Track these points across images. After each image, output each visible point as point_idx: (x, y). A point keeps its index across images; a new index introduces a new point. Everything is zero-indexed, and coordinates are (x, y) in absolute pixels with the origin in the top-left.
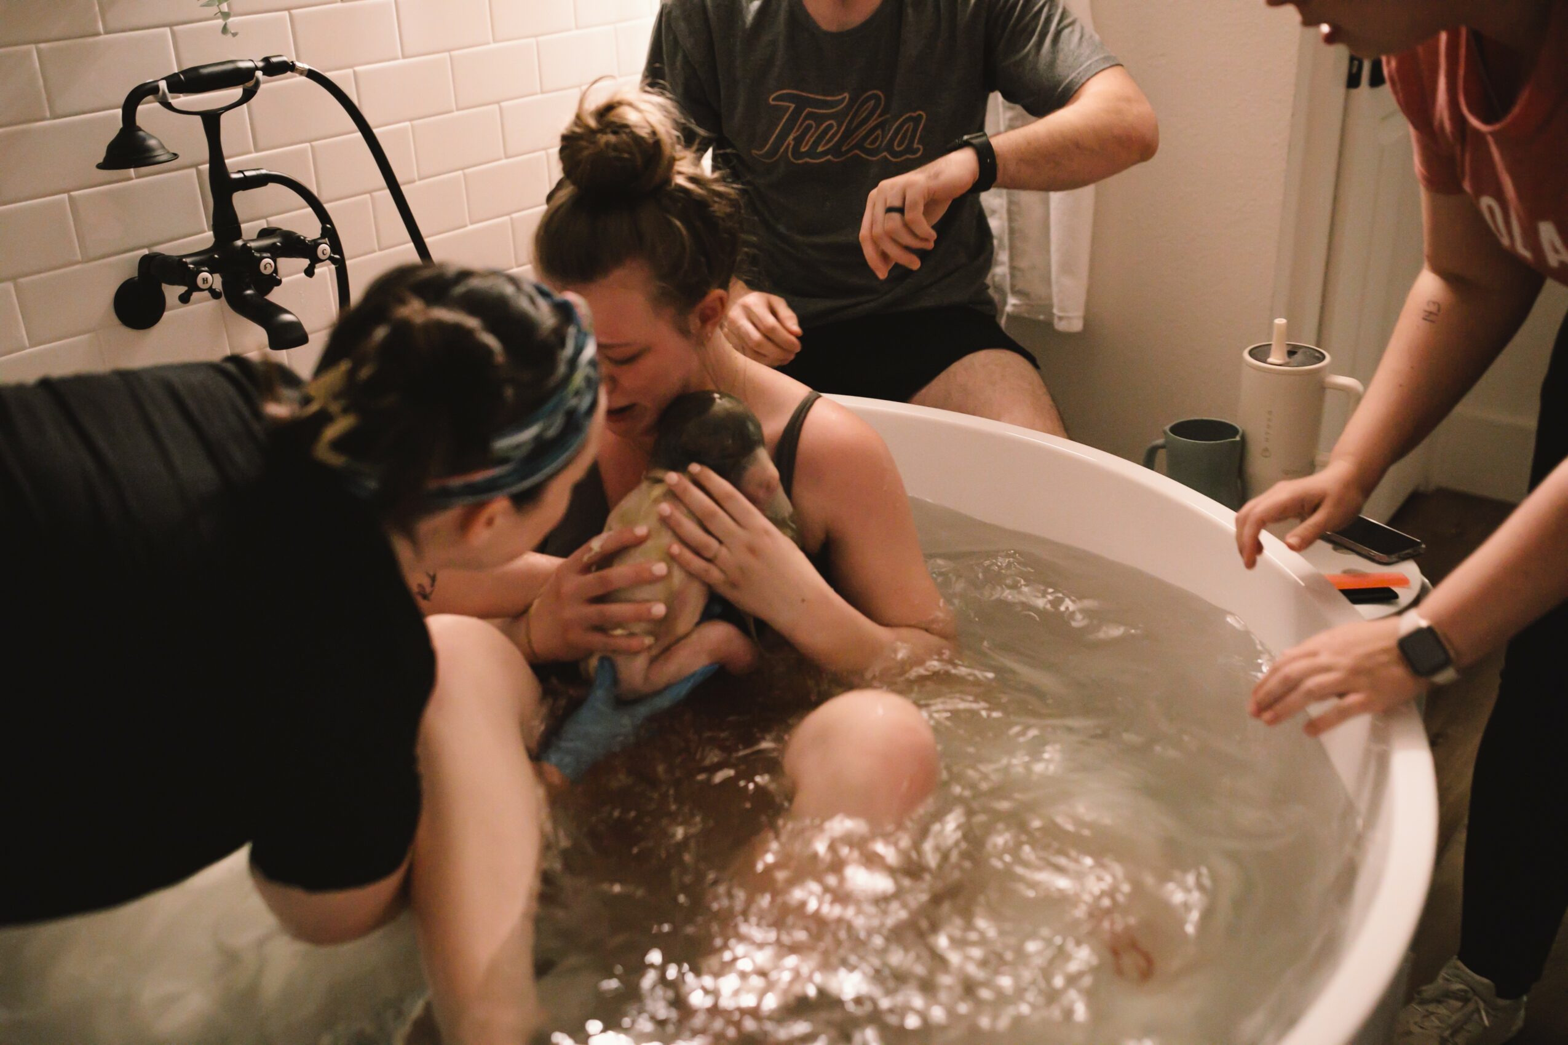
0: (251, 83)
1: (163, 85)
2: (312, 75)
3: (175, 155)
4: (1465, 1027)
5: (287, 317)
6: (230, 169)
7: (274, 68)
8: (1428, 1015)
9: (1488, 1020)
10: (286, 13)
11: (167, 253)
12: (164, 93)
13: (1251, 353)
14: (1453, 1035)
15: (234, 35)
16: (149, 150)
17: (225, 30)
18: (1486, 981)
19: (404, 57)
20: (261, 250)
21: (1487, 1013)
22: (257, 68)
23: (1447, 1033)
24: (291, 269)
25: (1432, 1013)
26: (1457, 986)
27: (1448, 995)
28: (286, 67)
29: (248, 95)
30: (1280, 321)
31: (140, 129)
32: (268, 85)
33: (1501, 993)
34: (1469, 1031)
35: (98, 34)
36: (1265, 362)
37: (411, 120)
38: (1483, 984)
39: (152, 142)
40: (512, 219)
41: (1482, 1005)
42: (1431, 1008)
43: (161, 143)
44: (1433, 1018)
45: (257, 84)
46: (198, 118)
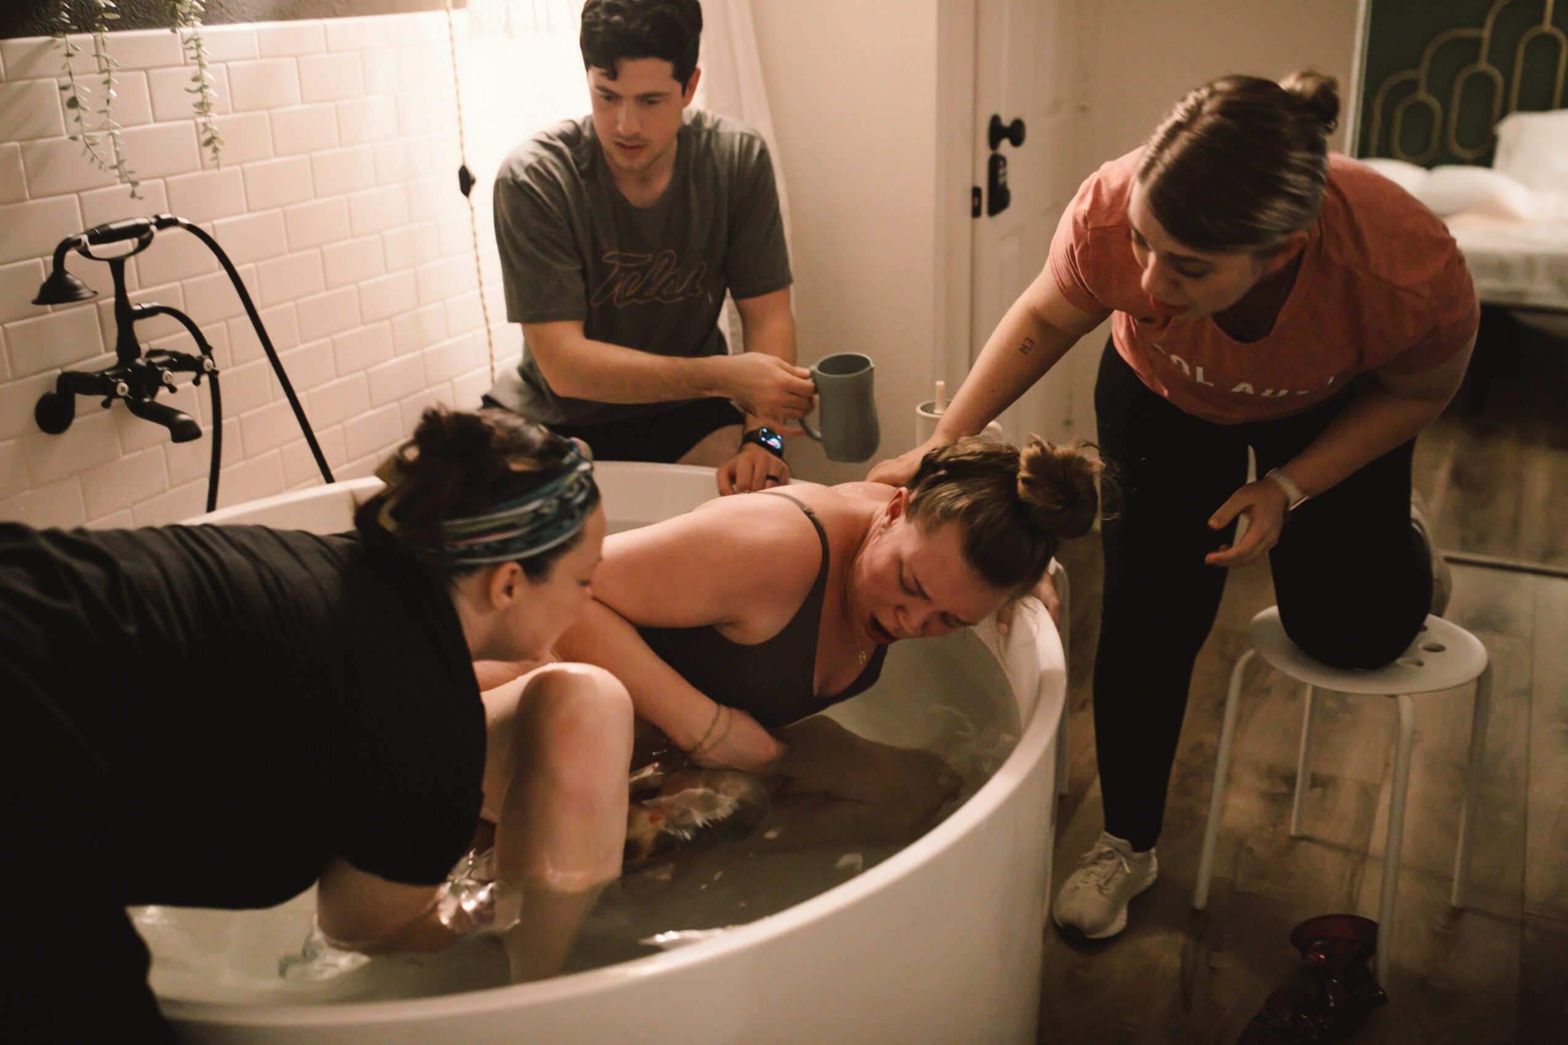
0: (145, 236)
1: (85, 238)
2: (191, 228)
3: (95, 293)
4: (1114, 877)
5: (183, 417)
6: (131, 302)
7: (162, 224)
8: (1089, 874)
9: (1130, 869)
10: (161, 181)
11: (82, 370)
12: (86, 245)
13: (923, 409)
14: (1107, 883)
15: (140, 198)
16: (75, 288)
17: (133, 195)
18: (1124, 841)
19: (249, 211)
20: (163, 364)
21: (1129, 865)
22: (151, 223)
23: (1102, 882)
24: (183, 380)
25: (1092, 872)
26: (1106, 849)
27: (1101, 856)
28: (173, 222)
29: (143, 245)
30: (940, 383)
31: (67, 273)
32: (159, 235)
33: (1136, 848)
34: (1117, 879)
35: (25, 200)
36: (932, 413)
37: (254, 261)
38: (1122, 844)
39: (78, 282)
40: (333, 340)
41: (1123, 859)
42: (1091, 868)
43: (84, 283)
44: (1092, 875)
45: (152, 235)
46: (107, 265)
